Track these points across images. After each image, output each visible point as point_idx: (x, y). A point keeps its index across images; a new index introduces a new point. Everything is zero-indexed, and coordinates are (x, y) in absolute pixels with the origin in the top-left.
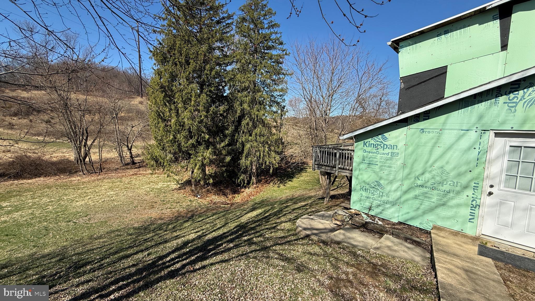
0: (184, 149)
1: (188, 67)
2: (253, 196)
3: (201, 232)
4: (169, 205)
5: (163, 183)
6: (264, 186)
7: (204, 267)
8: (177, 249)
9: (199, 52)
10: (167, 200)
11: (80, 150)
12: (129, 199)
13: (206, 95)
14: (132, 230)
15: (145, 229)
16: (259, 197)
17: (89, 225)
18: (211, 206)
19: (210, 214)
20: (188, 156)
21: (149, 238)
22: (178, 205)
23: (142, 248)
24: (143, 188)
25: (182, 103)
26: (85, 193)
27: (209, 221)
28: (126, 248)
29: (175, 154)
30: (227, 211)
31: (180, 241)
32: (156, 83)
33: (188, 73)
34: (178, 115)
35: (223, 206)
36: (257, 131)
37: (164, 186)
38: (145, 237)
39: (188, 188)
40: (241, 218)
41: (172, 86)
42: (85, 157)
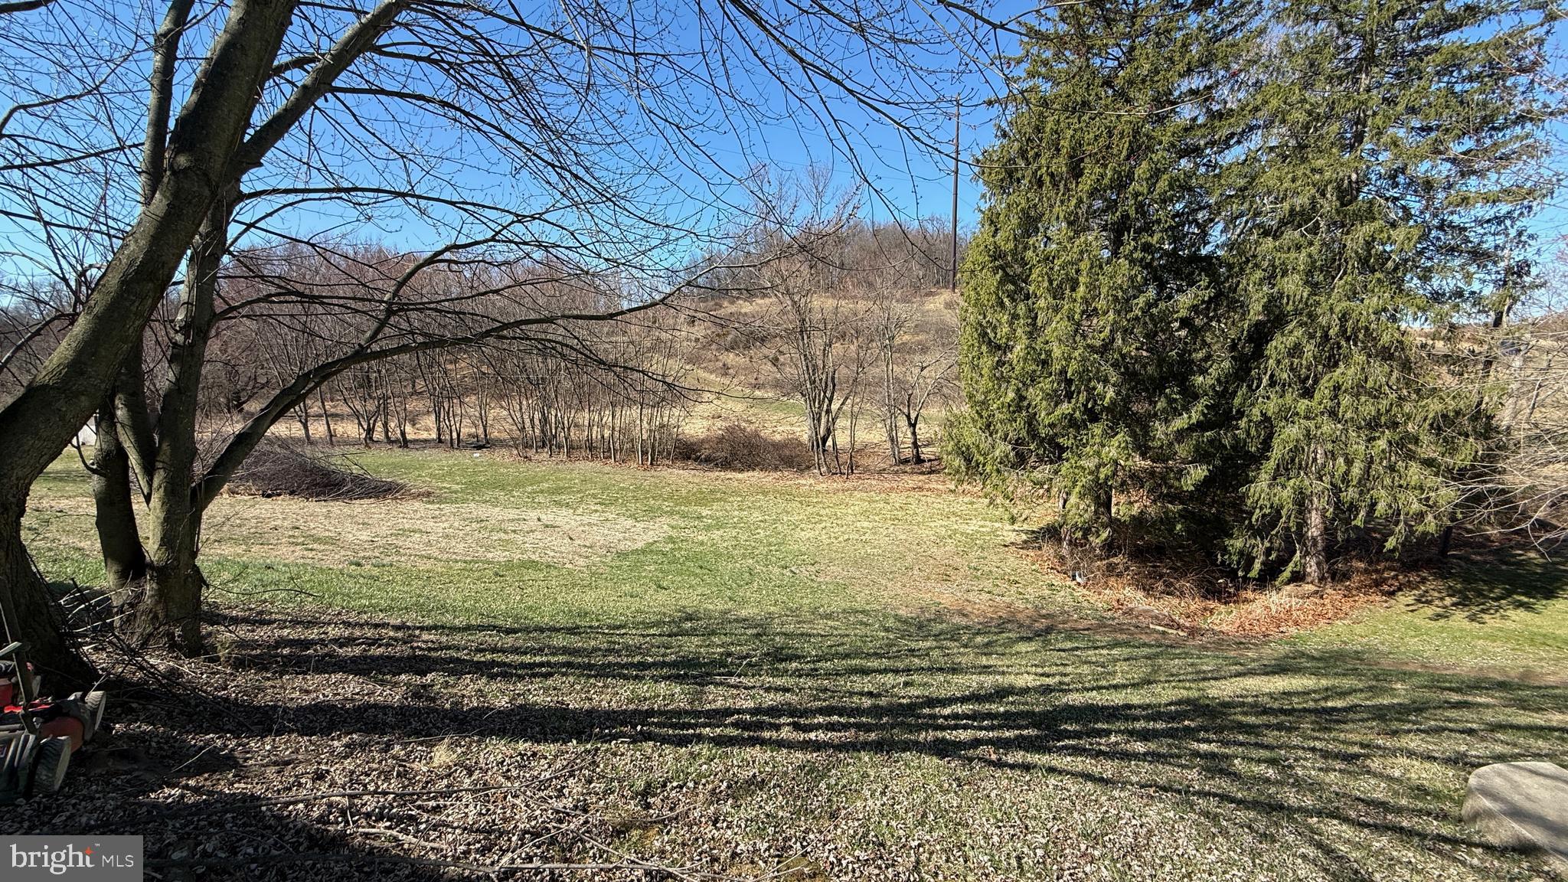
0: (1043, 432)
1: (1077, 183)
2: (1296, 623)
3: (1057, 679)
4: (988, 585)
5: (982, 523)
6: (1362, 598)
7: (1027, 768)
8: (975, 698)
9: (1115, 127)
10: (986, 568)
11: (819, 420)
12: (898, 546)
13: (1130, 262)
14: (892, 620)
15: (920, 627)
16: (1321, 637)
17: (815, 585)
18: (1114, 619)
19: (1103, 639)
20: (1055, 452)
21: (919, 650)
22: (1013, 589)
23: (900, 665)
24: (932, 524)
25: (1048, 296)
26: (818, 514)
27: (1094, 659)
28: (868, 654)
29: (1019, 442)
30: (1166, 648)
31: (989, 681)
32: (982, 247)
33: (1074, 201)
34: (1034, 331)
35: (1161, 629)
36: (1346, 374)
37: (984, 530)
38: (913, 645)
39: (1048, 549)
40: (1212, 682)
41: (1026, 248)
42: (824, 440)
